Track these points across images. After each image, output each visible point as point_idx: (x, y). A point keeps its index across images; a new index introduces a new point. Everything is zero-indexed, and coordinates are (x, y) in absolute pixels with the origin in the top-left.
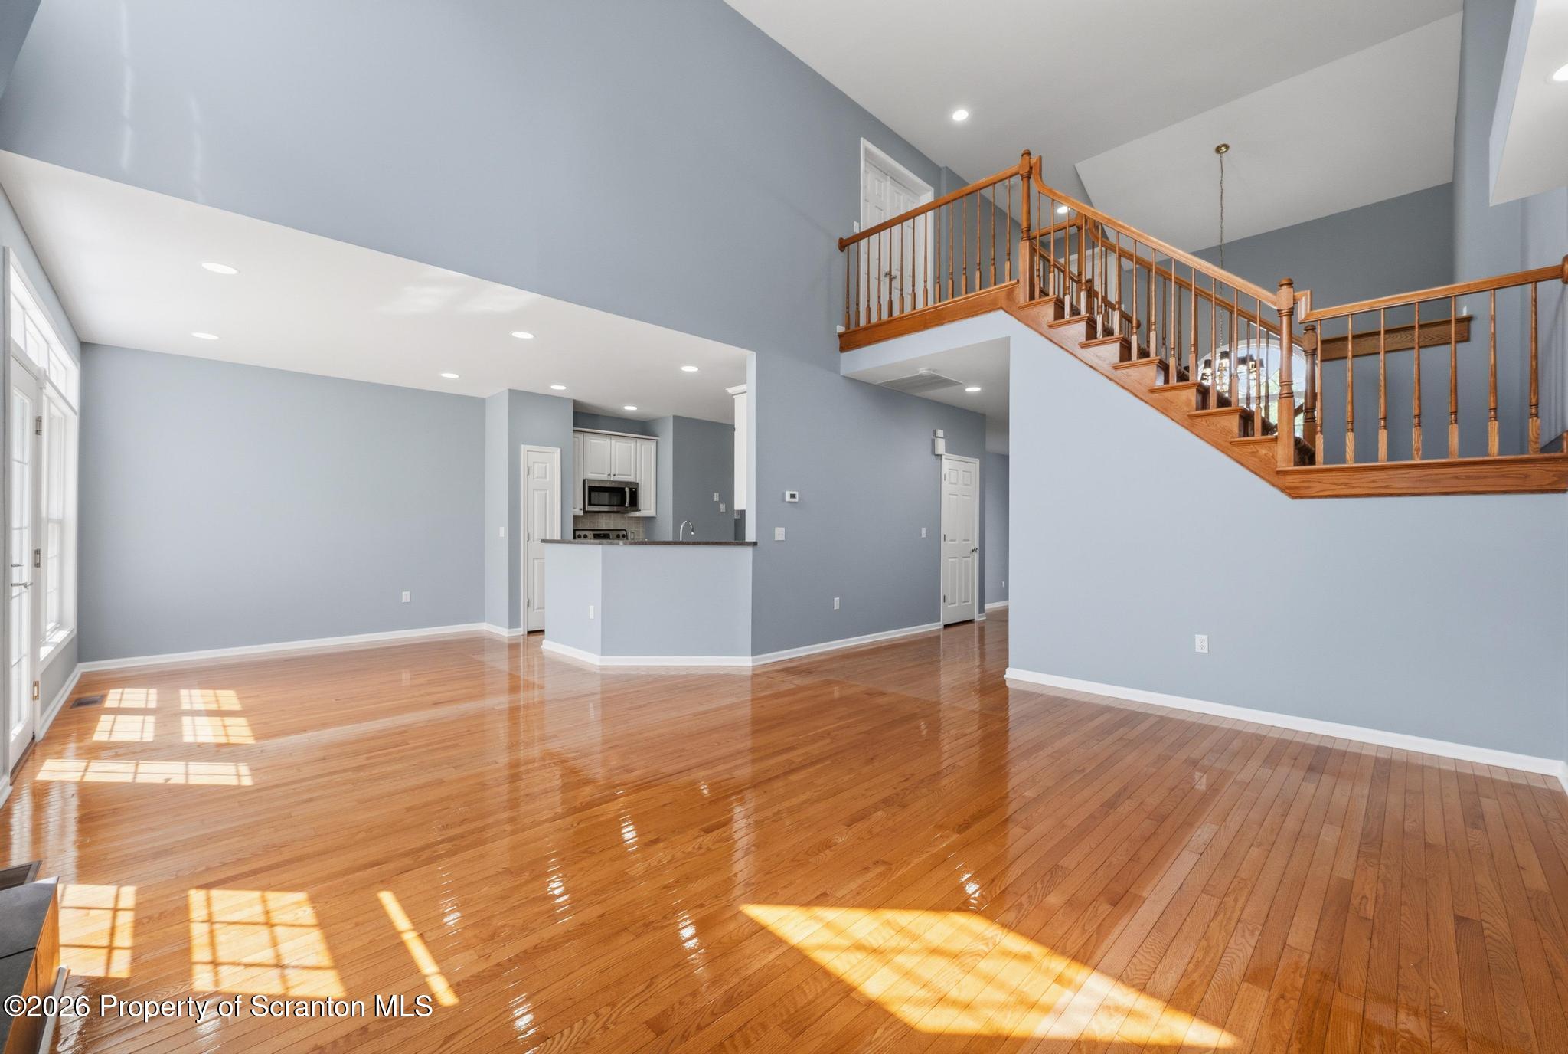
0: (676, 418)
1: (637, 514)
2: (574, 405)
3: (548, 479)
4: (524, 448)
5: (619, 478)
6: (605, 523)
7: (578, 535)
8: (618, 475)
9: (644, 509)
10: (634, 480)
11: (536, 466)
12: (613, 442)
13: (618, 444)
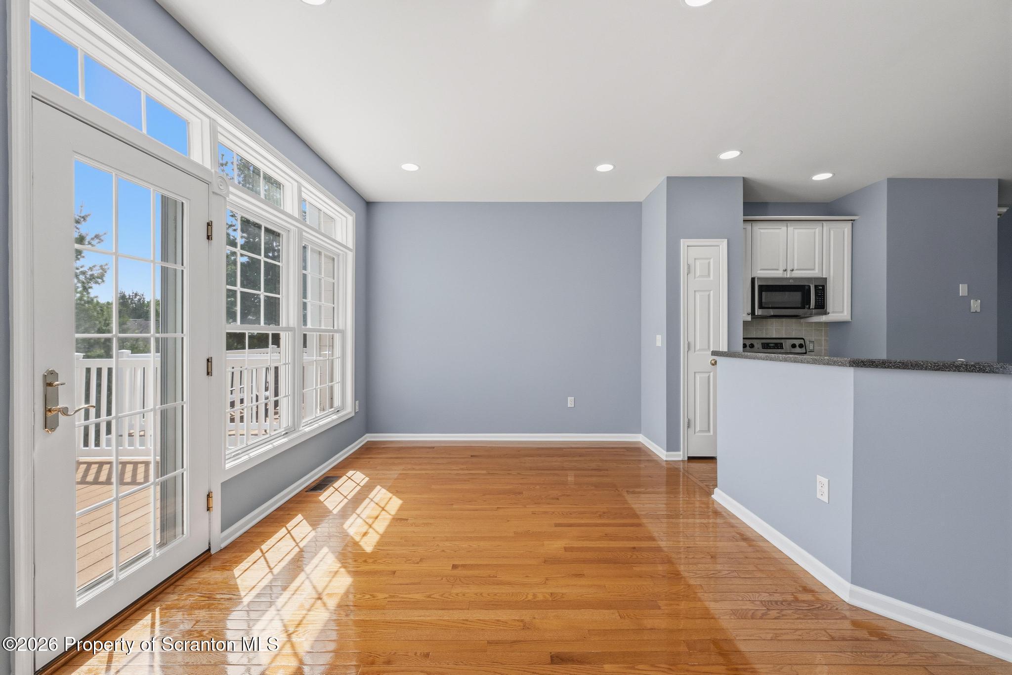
0: (893, 183)
1: (823, 318)
2: (743, 181)
3: (712, 278)
4: (684, 243)
5: (797, 274)
6: (775, 330)
7: (749, 346)
8: (797, 270)
9: (833, 312)
10: (819, 275)
11: (698, 262)
12: (790, 229)
13: (796, 231)
